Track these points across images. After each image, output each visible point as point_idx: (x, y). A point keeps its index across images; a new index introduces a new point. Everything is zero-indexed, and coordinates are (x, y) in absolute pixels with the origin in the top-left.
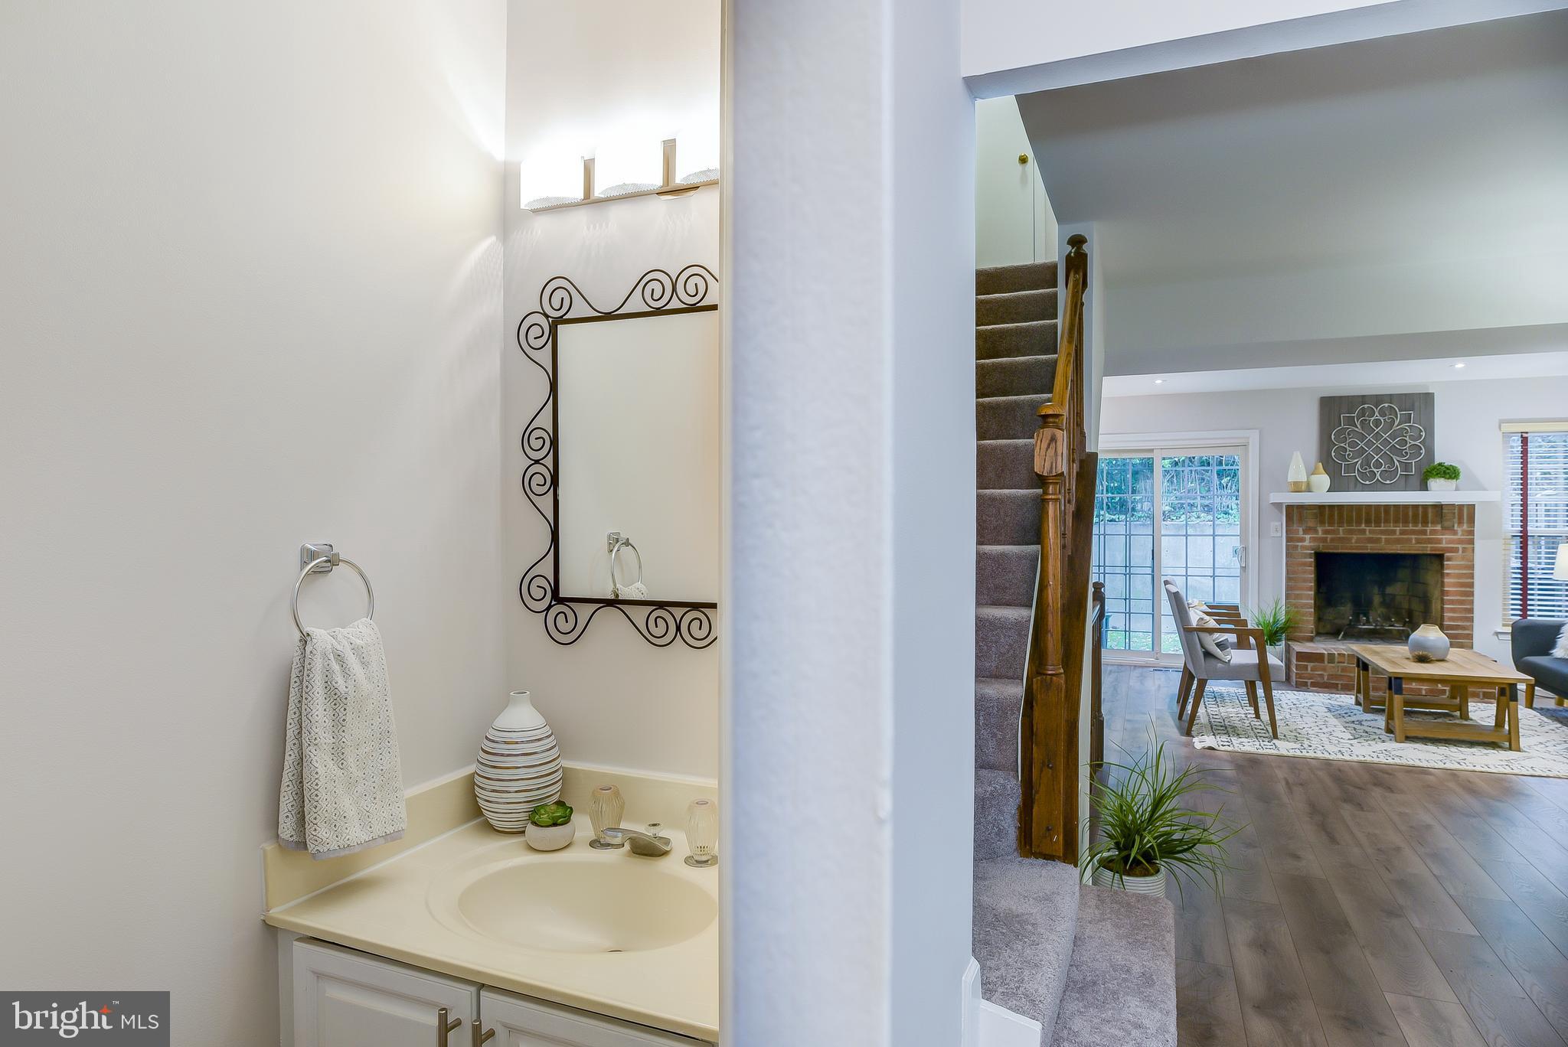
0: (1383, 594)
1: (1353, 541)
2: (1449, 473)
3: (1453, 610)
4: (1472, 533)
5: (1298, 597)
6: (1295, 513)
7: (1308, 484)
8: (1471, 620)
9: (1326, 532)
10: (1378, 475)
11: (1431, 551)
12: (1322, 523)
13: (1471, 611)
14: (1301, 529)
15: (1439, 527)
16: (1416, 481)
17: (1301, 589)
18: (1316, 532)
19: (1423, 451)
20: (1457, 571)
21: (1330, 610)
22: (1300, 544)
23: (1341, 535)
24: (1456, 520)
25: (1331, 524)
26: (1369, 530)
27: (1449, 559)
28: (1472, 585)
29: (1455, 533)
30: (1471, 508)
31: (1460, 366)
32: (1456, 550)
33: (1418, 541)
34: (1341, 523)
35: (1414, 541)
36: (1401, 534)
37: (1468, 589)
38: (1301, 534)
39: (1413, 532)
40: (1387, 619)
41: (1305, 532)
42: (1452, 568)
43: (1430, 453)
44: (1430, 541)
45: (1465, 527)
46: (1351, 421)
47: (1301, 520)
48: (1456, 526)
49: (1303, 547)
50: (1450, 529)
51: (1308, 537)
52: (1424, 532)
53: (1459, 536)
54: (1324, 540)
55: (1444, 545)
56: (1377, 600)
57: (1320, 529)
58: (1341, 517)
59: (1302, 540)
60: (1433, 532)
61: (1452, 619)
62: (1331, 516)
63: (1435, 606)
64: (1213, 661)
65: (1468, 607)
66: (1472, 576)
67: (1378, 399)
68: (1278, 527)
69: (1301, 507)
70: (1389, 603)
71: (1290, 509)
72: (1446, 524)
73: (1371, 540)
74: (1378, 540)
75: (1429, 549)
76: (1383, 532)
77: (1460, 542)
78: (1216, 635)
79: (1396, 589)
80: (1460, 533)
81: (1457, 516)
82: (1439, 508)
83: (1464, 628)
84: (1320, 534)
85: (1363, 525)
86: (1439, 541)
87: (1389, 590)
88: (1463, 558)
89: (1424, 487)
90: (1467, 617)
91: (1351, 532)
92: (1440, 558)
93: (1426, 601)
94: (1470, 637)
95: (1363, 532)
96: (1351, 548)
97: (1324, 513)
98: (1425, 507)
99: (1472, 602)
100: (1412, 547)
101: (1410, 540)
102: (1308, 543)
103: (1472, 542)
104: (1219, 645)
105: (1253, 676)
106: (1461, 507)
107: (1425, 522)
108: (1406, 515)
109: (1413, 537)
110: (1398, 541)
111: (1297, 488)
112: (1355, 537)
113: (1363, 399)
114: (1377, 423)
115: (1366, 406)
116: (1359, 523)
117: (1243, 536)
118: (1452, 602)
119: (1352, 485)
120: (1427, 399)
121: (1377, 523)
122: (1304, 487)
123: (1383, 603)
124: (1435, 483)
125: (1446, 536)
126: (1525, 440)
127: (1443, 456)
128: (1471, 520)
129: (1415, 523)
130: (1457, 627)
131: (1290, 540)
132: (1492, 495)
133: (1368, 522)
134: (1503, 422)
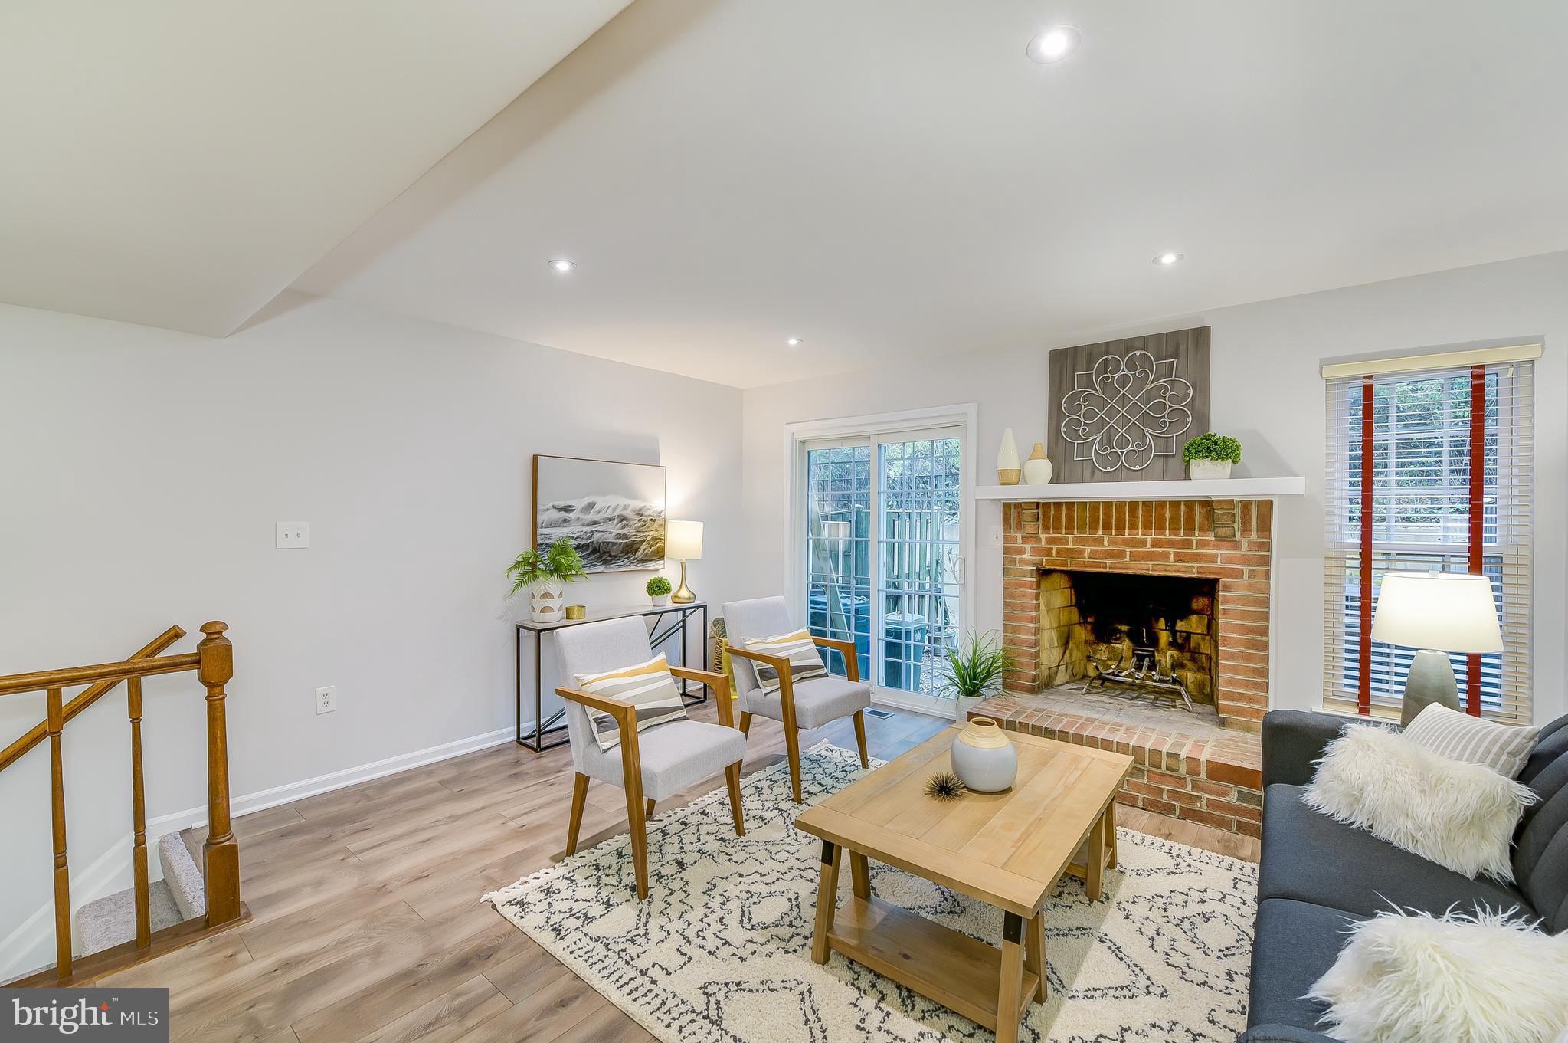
0: (1173, 631)
1: (1087, 555)
2: (1222, 450)
3: (1234, 669)
4: (1267, 547)
6: (1013, 513)
7: (1021, 473)
8: (1264, 687)
9: (1050, 541)
10: (1122, 458)
11: (1198, 573)
12: (1046, 528)
13: (1264, 674)
14: (1019, 536)
15: (1211, 537)
16: (1176, 464)
17: (1020, 619)
18: (1038, 540)
19: (1190, 419)
20: (1239, 608)
21: (1103, 647)
22: (1018, 557)
23: (1070, 545)
24: (1237, 525)
25: (1057, 529)
26: (1107, 541)
27: (1227, 588)
28: (1265, 631)
29: (1237, 546)
30: (1266, 506)
32: (1239, 574)
33: (1179, 558)
34: (1070, 528)
35: (1172, 558)
36: (1152, 546)
37: (1258, 638)
38: (1019, 544)
39: (1172, 544)
41: (1025, 539)
42: (1231, 602)
43: (1203, 420)
44: (1196, 558)
45: (1254, 537)
46: (1088, 382)
47: (1020, 522)
48: (1238, 534)
49: (1022, 561)
50: (1229, 540)
51: (1028, 547)
52: (1187, 544)
53: (1244, 551)
54: (1049, 552)
55: (1219, 565)
56: (1164, 637)
57: (1043, 536)
59: (1021, 551)
60: (1202, 544)
61: (1230, 682)
62: (1058, 518)
65: (1258, 666)
66: (1266, 617)
67: (1126, 346)
68: (993, 532)
69: (1019, 506)
71: (1007, 506)
72: (1223, 532)
73: (1111, 555)
74: (1120, 555)
75: (1195, 570)
76: (1126, 543)
77: (1246, 560)
79: (1192, 625)
80: (1245, 546)
81: (1238, 518)
82: (1208, 505)
83: (1251, 700)
84: (1043, 544)
85: (1100, 532)
86: (1212, 559)
87: (1180, 625)
88: (1250, 587)
89: (1188, 477)
90: (1256, 683)
91: (1083, 541)
92: (1208, 587)
95: (1100, 541)
96: (1084, 564)
97: (1049, 513)
98: (1190, 505)
99: (1266, 660)
100: (1171, 567)
101: (1166, 556)
102: (1028, 556)
103: (1266, 561)
106: (1246, 505)
107: (1190, 528)
108: (1161, 519)
109: (1172, 551)
110: (1149, 557)
111: (1005, 479)
113: (1106, 347)
114: (1124, 381)
115: (1109, 357)
116: (1094, 528)
117: (962, 543)
118: (1231, 656)
119: (1088, 474)
120: (1202, 337)
121: (1120, 529)
122: (1014, 479)
123: (1173, 644)
124: (1200, 467)
125: (1223, 552)
126: (1368, 392)
127: (1220, 426)
128: (1265, 526)
129: (1175, 529)
130: (1239, 700)
131: (1006, 550)
132: (1296, 486)
133: (1107, 527)
134: (1324, 362)
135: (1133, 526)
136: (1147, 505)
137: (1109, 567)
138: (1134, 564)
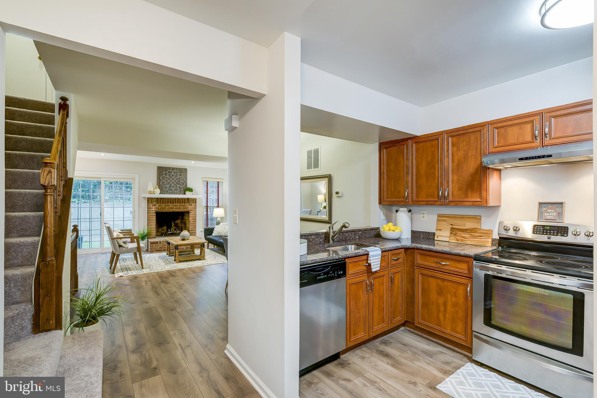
0: (174, 223)
2: (191, 190)
3: (191, 226)
4: (196, 206)
5: (151, 225)
6: (150, 200)
7: (154, 192)
8: (195, 228)
9: (159, 206)
10: (173, 190)
11: (186, 211)
12: (158, 203)
13: (195, 226)
15: (188, 204)
16: (183, 192)
17: (152, 223)
18: (156, 206)
19: (184, 184)
21: (161, 229)
23: (163, 207)
24: (192, 203)
25: (160, 203)
26: (171, 205)
27: (191, 213)
30: (196, 199)
31: (193, 162)
32: (192, 210)
34: (163, 203)
35: (182, 208)
36: (179, 206)
37: (195, 220)
38: (151, 206)
39: (182, 206)
40: (176, 230)
41: (153, 206)
42: (191, 215)
43: (186, 184)
44: (186, 208)
45: (194, 204)
46: (166, 174)
47: (152, 202)
49: (152, 210)
50: (191, 205)
51: (154, 207)
52: (185, 206)
53: (193, 207)
56: (173, 224)
58: (163, 201)
59: (152, 208)
60: (187, 206)
61: (191, 228)
62: (160, 201)
63: (187, 225)
64: (121, 248)
66: (196, 217)
67: (173, 169)
68: (145, 204)
69: (152, 199)
70: (176, 225)
71: (148, 199)
72: (190, 203)
74: (173, 208)
76: (174, 206)
78: (123, 239)
79: (178, 221)
81: (192, 201)
82: (188, 199)
83: (194, 230)
84: (157, 207)
86: (188, 208)
87: (176, 222)
88: (194, 212)
89: (185, 194)
91: (166, 206)
92: (188, 212)
93: (185, 224)
94: (195, 233)
96: (166, 210)
97: (158, 200)
98: (185, 199)
99: (196, 224)
100: (182, 210)
102: (154, 209)
103: (196, 208)
104: (124, 242)
105: (136, 251)
106: (193, 199)
107: (185, 203)
108: (180, 201)
110: (178, 208)
111: (150, 193)
112: (167, 207)
113: (169, 168)
114: (173, 175)
115: (170, 170)
116: (168, 203)
117: (134, 207)
118: (191, 224)
119: (166, 193)
120: (186, 170)
121: (173, 203)
122: (152, 193)
123: (175, 226)
124: (187, 193)
125: (190, 207)
126: (207, 183)
127: (189, 186)
128: (196, 203)
129: (183, 203)
130: (192, 231)
131: (148, 208)
132: (200, 196)
133: (170, 203)
134: (202, 178)
135: (175, 203)
136: (178, 199)
137: (171, 210)
138: (175, 210)
